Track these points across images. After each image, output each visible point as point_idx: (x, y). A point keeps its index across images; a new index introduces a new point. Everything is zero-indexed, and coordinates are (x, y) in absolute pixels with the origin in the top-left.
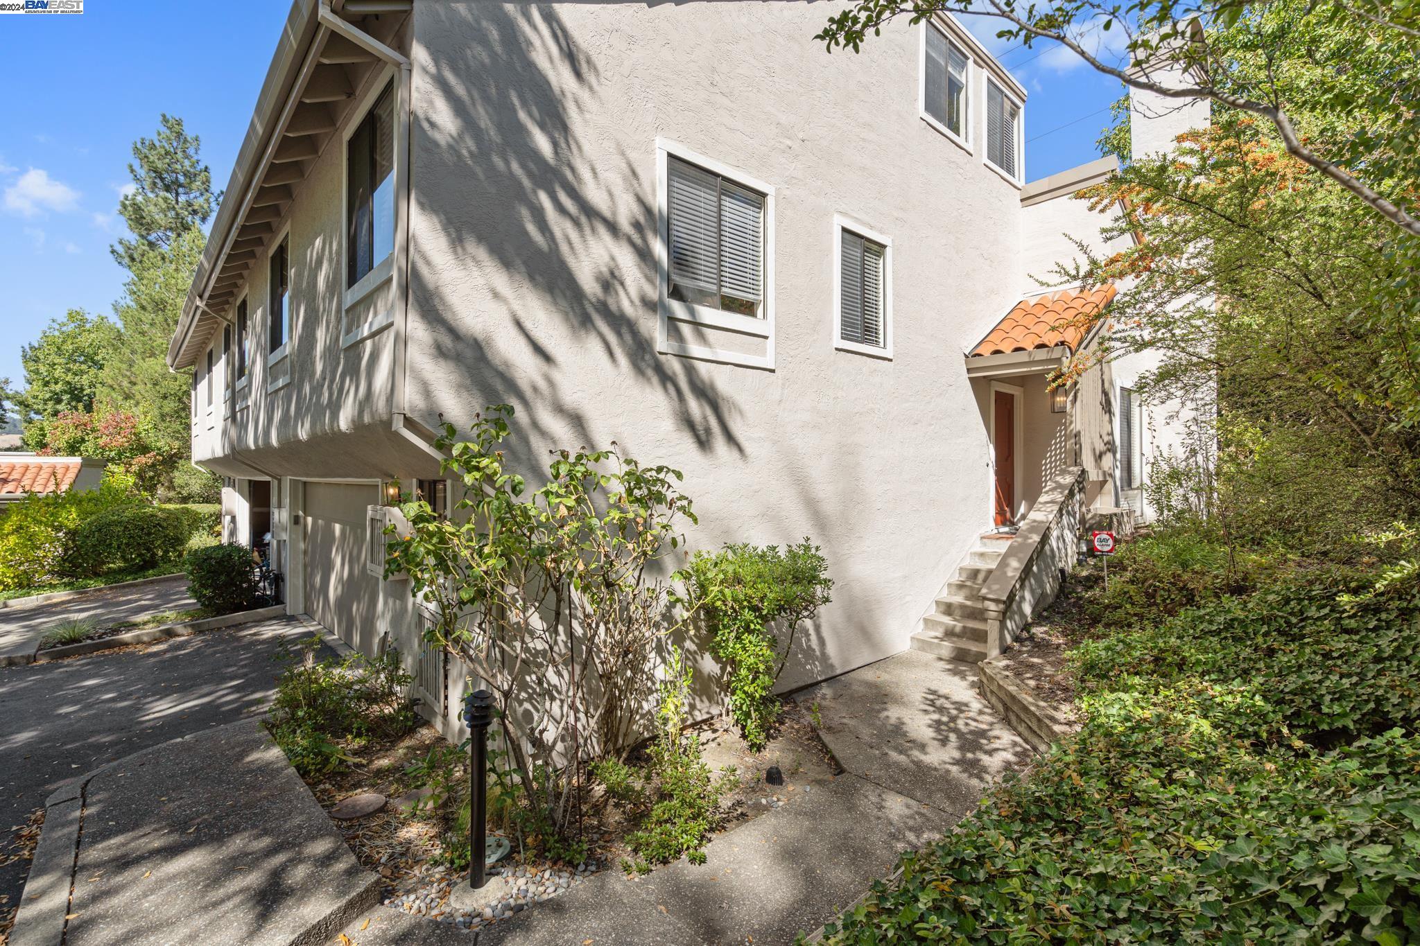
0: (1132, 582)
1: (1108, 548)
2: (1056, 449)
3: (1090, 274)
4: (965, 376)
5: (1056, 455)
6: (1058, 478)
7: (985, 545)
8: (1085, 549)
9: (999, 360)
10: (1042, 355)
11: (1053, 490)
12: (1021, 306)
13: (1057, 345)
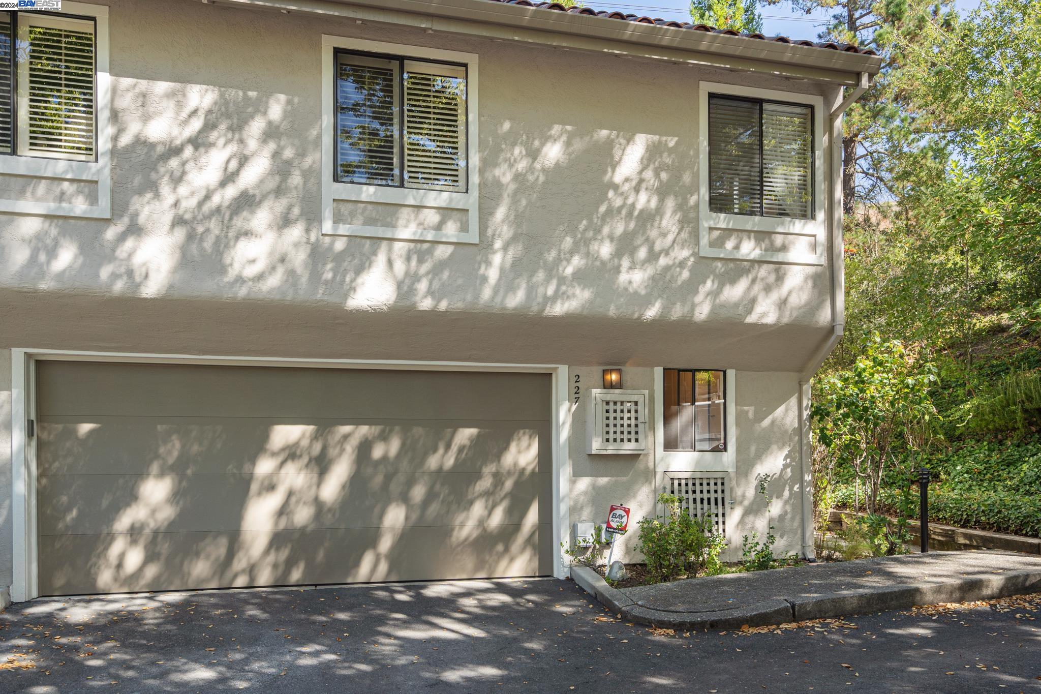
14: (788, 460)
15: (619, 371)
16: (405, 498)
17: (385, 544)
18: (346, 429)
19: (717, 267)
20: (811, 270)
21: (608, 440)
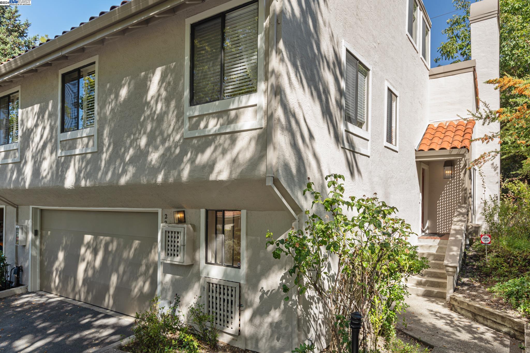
0: (497, 256)
1: (488, 242)
2: (444, 196)
3: (488, 117)
4: (415, 160)
5: (444, 199)
6: (459, 210)
7: (420, 241)
8: (468, 243)
9: (432, 153)
10: (455, 152)
11: (458, 215)
12: (429, 127)
13: (462, 148)
14: (284, 281)
15: (184, 212)
16: (117, 271)
17: (112, 291)
18: (102, 237)
19: (194, 143)
20: (255, 133)
21: (168, 254)
